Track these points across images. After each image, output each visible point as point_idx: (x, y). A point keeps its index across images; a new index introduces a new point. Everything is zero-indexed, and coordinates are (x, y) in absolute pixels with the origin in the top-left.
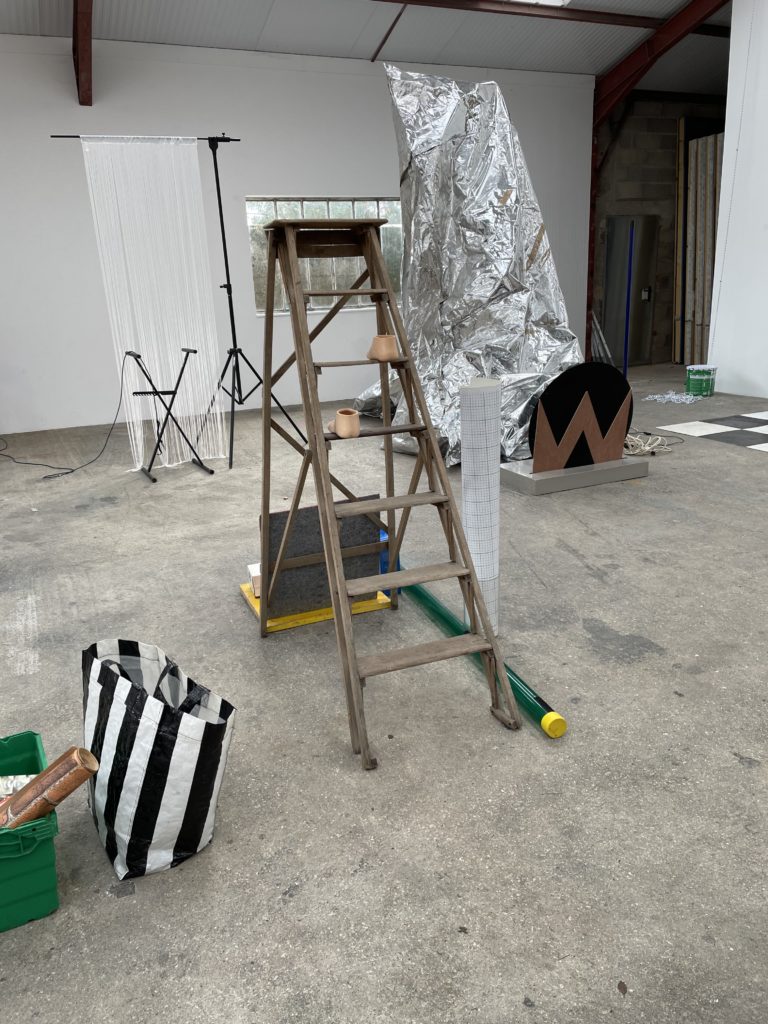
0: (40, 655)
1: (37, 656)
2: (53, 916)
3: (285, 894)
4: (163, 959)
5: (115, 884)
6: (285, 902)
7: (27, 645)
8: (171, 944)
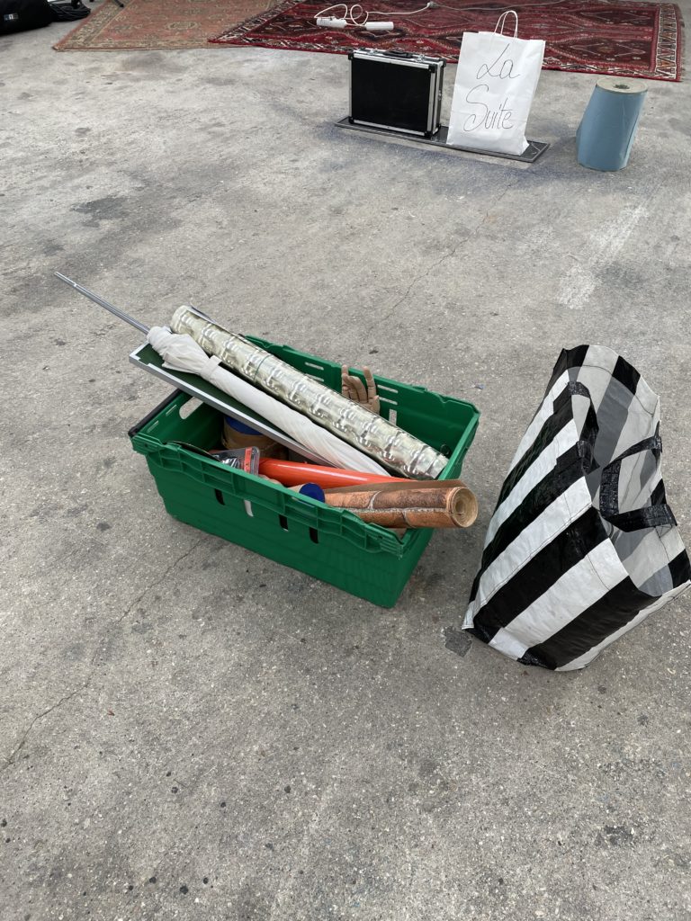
0: (596, 289)
1: (593, 288)
2: (385, 611)
3: (609, 830)
4: (428, 768)
5: (456, 627)
6: (599, 842)
7: (592, 269)
8: (448, 758)
